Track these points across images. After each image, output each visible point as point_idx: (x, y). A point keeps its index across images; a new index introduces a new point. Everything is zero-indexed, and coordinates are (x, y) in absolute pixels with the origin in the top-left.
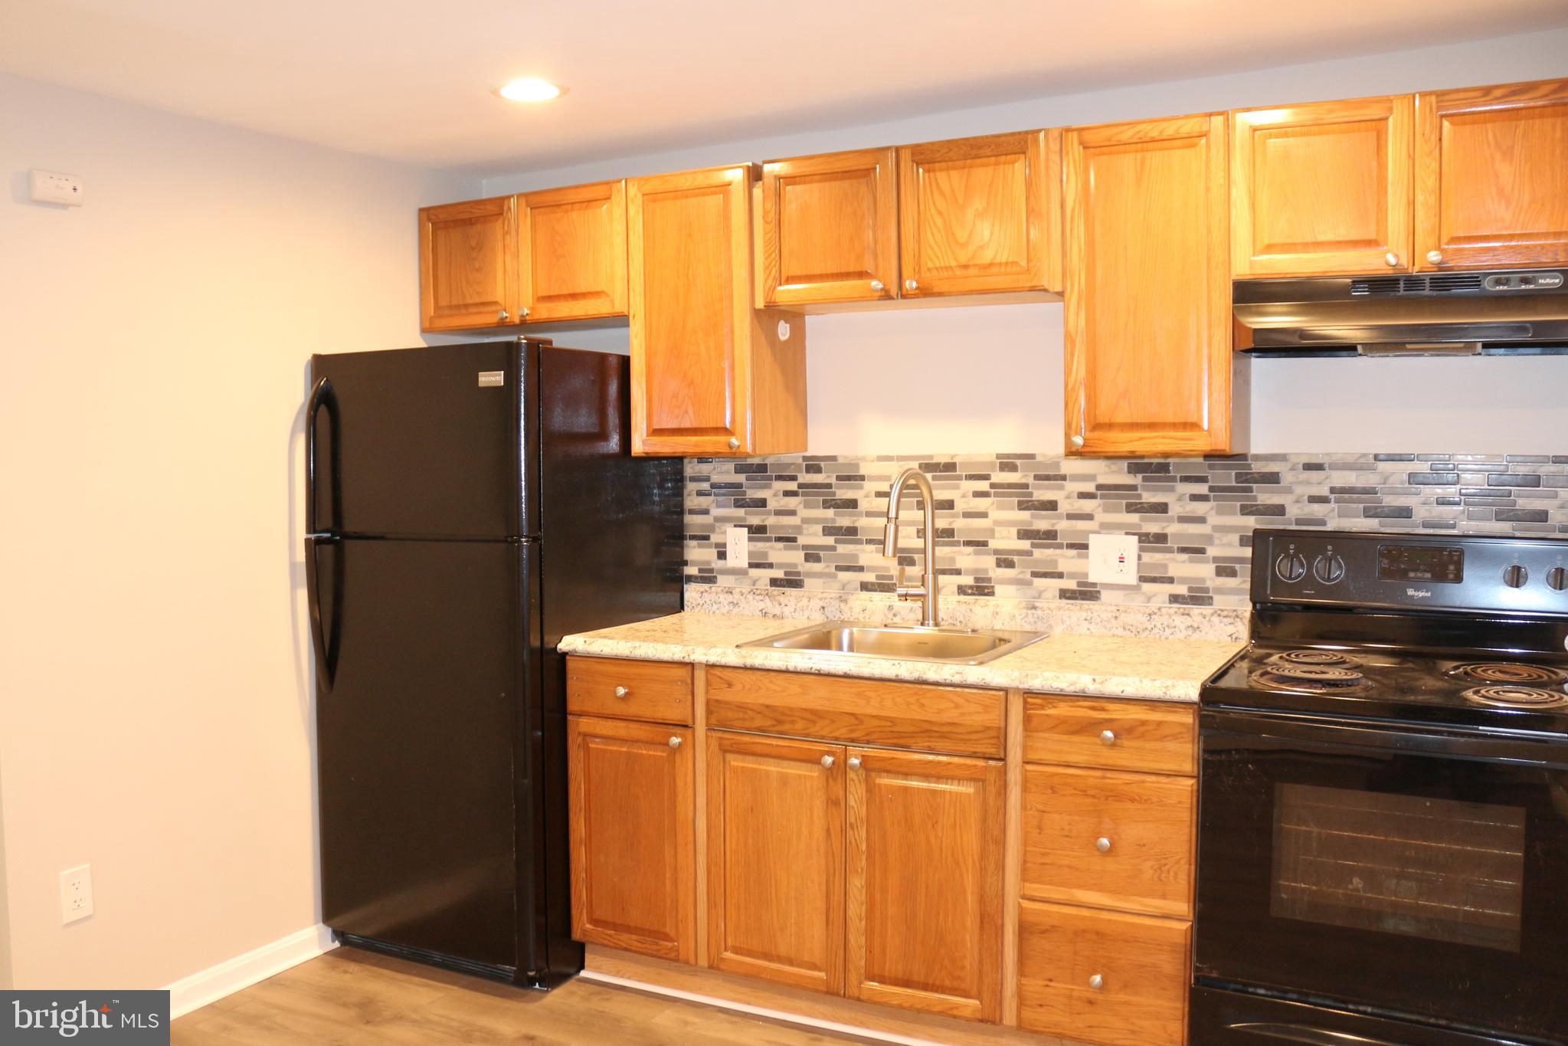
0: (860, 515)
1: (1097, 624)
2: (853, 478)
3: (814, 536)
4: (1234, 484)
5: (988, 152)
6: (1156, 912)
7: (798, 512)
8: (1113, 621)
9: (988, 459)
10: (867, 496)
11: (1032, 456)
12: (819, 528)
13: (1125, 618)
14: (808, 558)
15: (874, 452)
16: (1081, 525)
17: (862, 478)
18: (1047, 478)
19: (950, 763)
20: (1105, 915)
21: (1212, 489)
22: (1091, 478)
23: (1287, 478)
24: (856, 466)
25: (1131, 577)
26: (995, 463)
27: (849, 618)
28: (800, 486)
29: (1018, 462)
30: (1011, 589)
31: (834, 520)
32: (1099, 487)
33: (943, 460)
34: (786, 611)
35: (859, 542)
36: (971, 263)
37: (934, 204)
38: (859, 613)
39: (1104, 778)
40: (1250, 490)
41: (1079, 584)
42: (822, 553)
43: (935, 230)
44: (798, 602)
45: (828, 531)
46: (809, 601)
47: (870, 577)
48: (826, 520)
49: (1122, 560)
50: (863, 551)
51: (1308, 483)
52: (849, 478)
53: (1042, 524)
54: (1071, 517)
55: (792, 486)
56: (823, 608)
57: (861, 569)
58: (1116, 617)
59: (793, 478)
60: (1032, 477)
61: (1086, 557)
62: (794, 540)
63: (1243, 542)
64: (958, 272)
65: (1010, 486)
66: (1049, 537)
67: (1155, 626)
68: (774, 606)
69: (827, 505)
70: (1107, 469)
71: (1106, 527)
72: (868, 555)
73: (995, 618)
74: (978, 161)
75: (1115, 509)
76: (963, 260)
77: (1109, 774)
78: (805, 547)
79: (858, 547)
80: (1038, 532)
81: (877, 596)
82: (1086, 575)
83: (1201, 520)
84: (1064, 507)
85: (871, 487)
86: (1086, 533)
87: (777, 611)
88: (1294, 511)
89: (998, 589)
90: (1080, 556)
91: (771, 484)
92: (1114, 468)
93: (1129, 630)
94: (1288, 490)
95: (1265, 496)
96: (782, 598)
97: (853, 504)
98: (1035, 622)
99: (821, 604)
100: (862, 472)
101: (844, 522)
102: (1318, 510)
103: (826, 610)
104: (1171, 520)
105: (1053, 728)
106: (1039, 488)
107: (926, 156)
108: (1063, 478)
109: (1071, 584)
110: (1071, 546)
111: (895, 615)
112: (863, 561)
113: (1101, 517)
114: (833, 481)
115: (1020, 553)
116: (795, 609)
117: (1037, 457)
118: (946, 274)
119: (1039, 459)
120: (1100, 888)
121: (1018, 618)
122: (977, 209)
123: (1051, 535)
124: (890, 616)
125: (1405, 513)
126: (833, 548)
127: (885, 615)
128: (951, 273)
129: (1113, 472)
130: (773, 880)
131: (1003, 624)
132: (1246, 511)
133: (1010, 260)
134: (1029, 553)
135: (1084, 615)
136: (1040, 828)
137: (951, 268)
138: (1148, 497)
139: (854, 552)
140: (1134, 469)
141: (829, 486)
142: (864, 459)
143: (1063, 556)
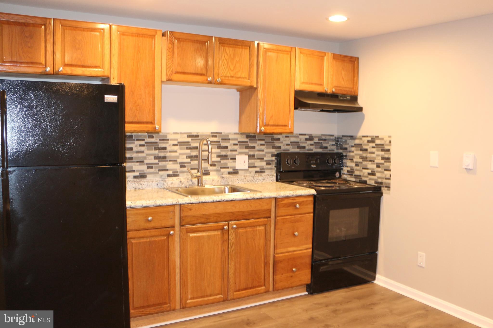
0: (167, 152)
1: (240, 181)
2: (165, 139)
3: (151, 160)
4: (270, 141)
5: (240, 44)
6: (305, 248)
7: (145, 152)
8: (245, 179)
9: (208, 134)
10: (170, 146)
11: (221, 133)
12: (153, 157)
13: (247, 178)
14: (148, 168)
15: (172, 131)
16: (234, 153)
17: (168, 140)
18: (225, 139)
19: (258, 221)
20: (295, 253)
21: (265, 142)
22: (237, 139)
23: (282, 139)
24: (166, 136)
25: (246, 167)
26: (211, 135)
27: (167, 187)
28: (146, 143)
29: (217, 135)
30: (214, 173)
31: (158, 154)
32: (239, 142)
33: (195, 134)
34: (144, 187)
35: (167, 161)
36: (234, 76)
37: (225, 57)
38: (170, 185)
39: (295, 217)
40: (274, 142)
41: (233, 170)
42: (153, 166)
43: (224, 64)
44: (148, 183)
45: (156, 158)
46: (152, 182)
47: (170, 173)
48: (155, 154)
49: (244, 162)
50: (168, 164)
51: (286, 140)
52: (163, 140)
53: (223, 153)
54: (231, 151)
55: (143, 143)
56: (157, 184)
57: (167, 170)
58: (245, 178)
59: (143, 140)
60: (221, 139)
61: (235, 162)
62: (143, 162)
63: (273, 156)
64: (230, 78)
65: (215, 142)
66: (224, 157)
67: (255, 180)
68: (139, 186)
69: (155, 149)
70: (240, 137)
71: (240, 153)
72: (170, 165)
73: (213, 182)
74: (237, 46)
75: (242, 148)
76: (232, 75)
77: (296, 216)
78: (147, 164)
79: (167, 163)
80: (222, 155)
81: (175, 178)
82: (235, 167)
83: (263, 151)
84: (230, 148)
85: (171, 142)
86: (235, 155)
87: (140, 187)
88: (283, 148)
89: (211, 173)
90: (234, 162)
91: (135, 142)
92: (242, 137)
93: (248, 181)
94: (282, 142)
95: (277, 144)
96: (142, 183)
97: (165, 148)
98: (224, 182)
99: (157, 183)
100: (168, 138)
101: (162, 154)
102: (288, 147)
103: (158, 185)
104: (256, 151)
105: (284, 206)
106: (222, 142)
107: (223, 42)
108: (230, 139)
109: (231, 170)
110: (231, 159)
111: (182, 184)
112: (168, 167)
113: (239, 150)
114: (158, 141)
115: (217, 162)
116: (147, 186)
117: (222, 133)
118: (226, 78)
119: (223, 134)
120: (293, 246)
121: (219, 181)
122: (237, 61)
123: (226, 156)
124: (181, 184)
125: (304, 147)
126: (158, 164)
127: (179, 184)
128: (228, 78)
129: (242, 138)
130: (205, 271)
131: (215, 183)
132: (273, 148)
133: (245, 77)
134: (220, 162)
135: (237, 178)
136: (280, 234)
137: (228, 77)
138: (251, 145)
139: (165, 165)
140: (247, 137)
141: (157, 143)
142: (169, 133)
143: (229, 162)
